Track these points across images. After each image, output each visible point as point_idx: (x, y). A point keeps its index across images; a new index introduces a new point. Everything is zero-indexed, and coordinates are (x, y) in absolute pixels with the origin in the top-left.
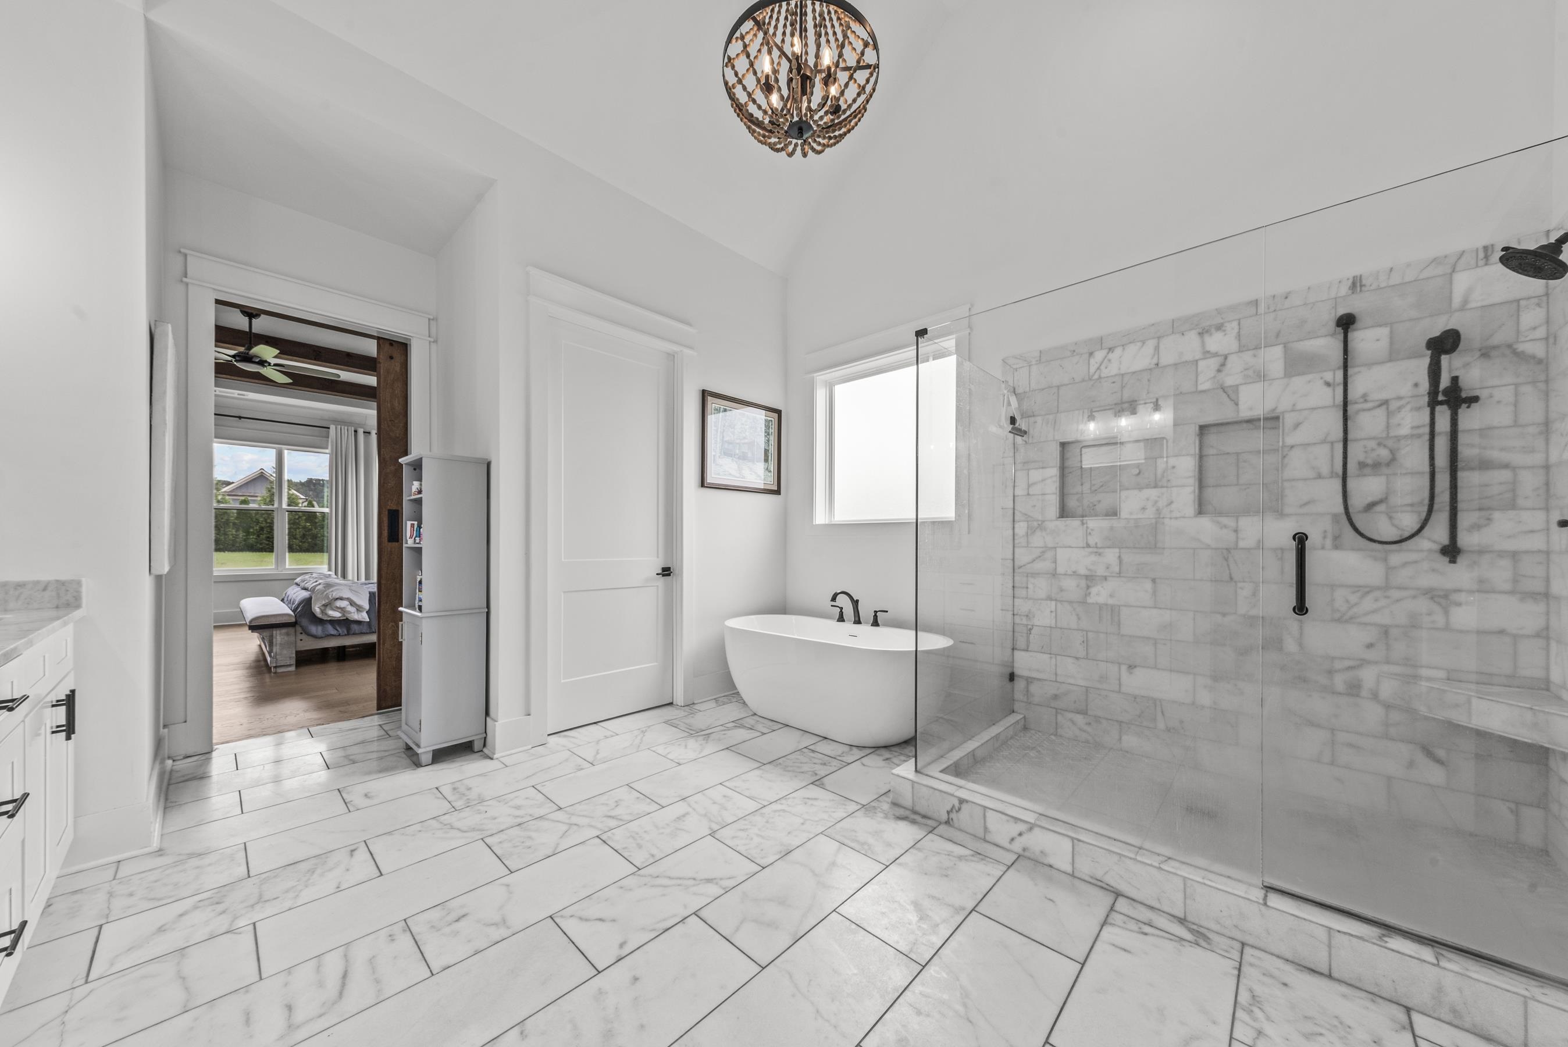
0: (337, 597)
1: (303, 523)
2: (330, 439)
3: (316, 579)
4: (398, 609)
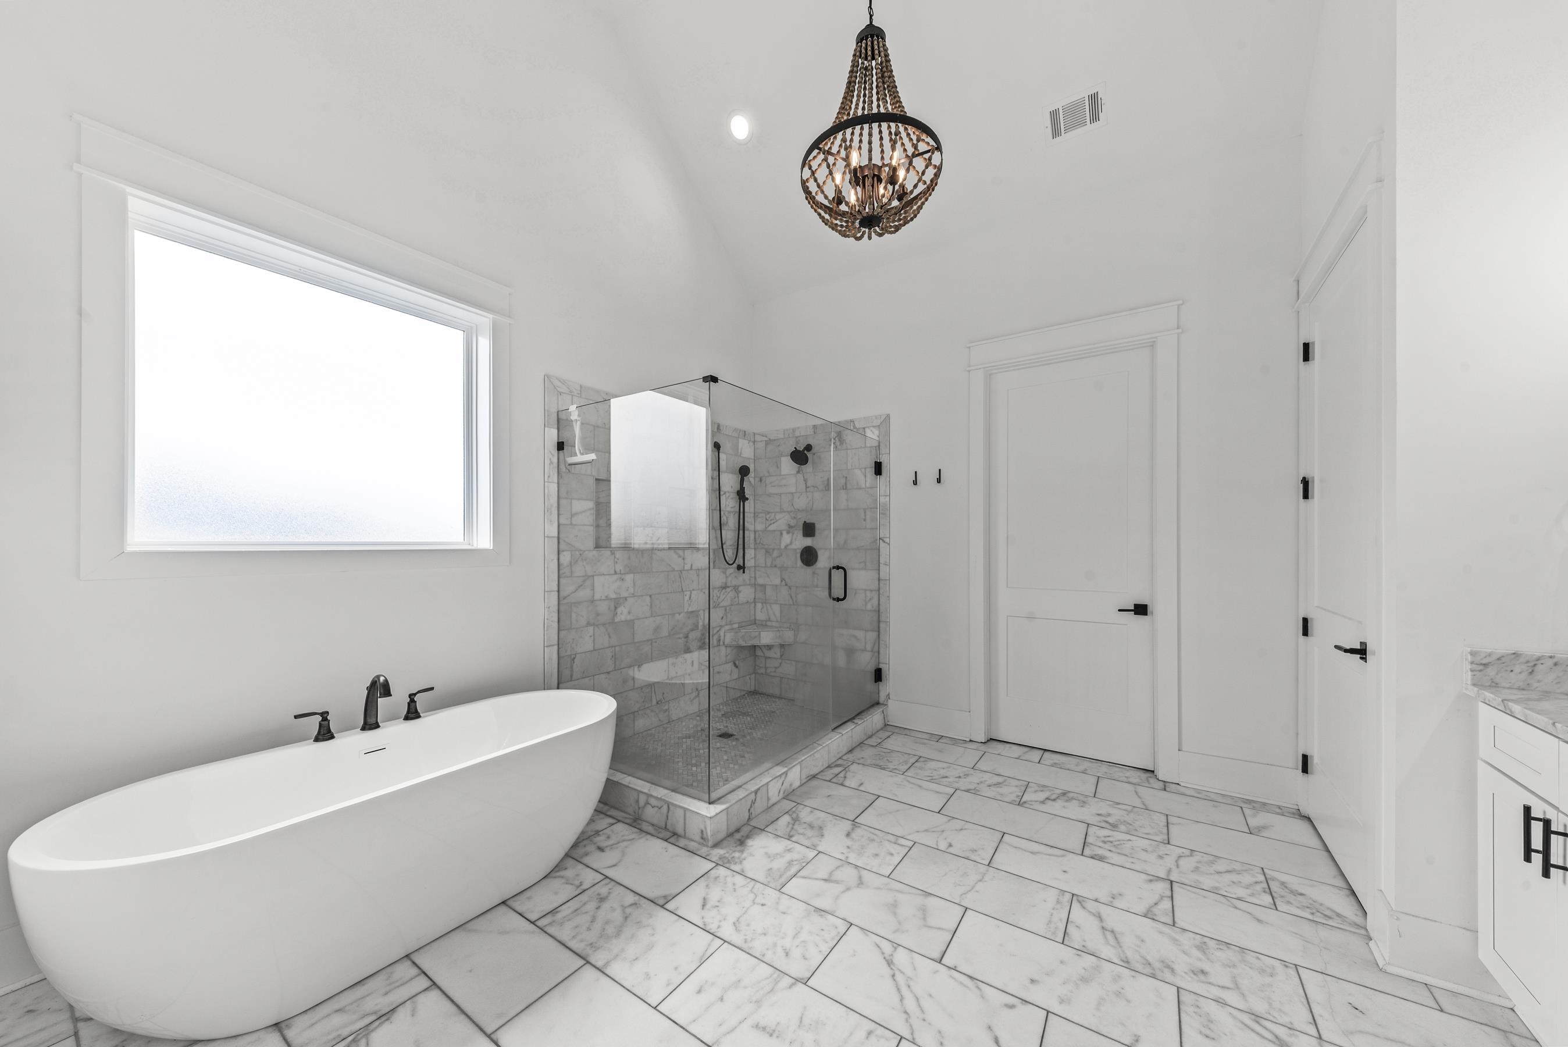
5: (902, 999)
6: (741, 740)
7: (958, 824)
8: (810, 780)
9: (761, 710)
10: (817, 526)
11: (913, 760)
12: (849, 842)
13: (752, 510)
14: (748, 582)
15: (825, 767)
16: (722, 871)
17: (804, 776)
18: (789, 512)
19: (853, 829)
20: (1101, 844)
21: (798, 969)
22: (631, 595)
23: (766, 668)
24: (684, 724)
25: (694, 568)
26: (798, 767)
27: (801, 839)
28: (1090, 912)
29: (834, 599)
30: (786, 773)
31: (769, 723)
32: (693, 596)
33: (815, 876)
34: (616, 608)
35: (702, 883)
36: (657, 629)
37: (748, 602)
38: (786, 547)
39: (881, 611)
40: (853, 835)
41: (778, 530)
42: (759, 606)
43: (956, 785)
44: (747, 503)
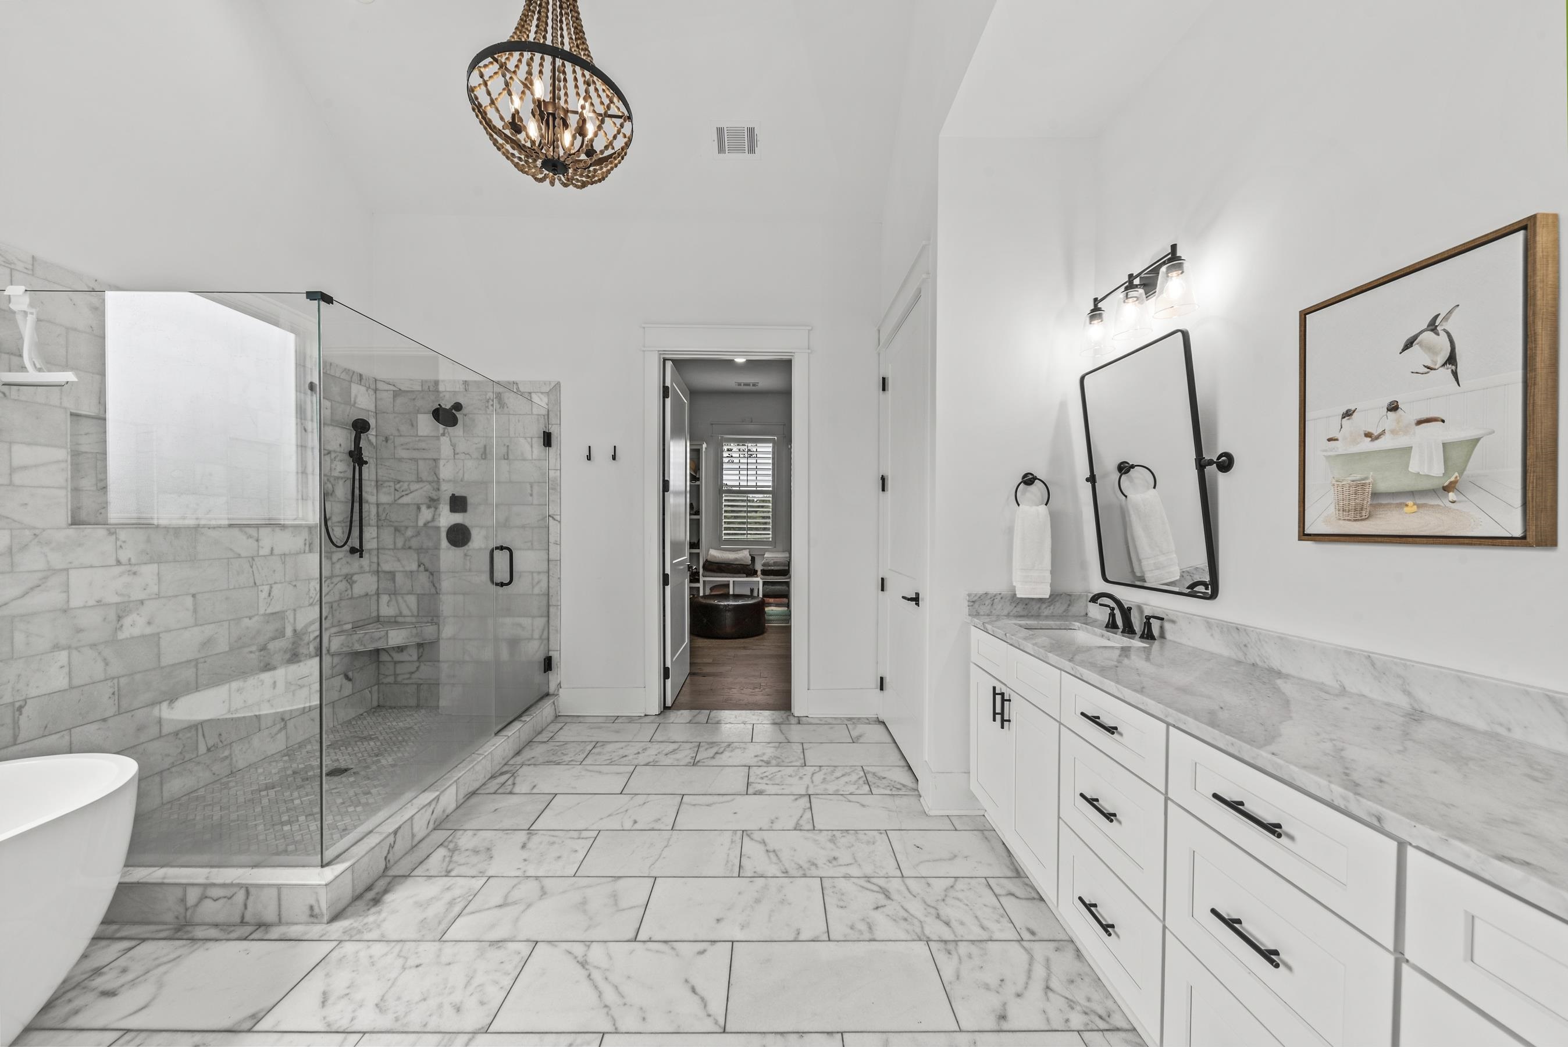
5: (600, 995)
6: (363, 773)
7: (640, 799)
8: (468, 798)
9: (390, 729)
10: (470, 501)
11: (589, 748)
12: (525, 854)
13: (373, 477)
14: (367, 569)
15: (487, 779)
16: (349, 948)
17: (461, 796)
18: (430, 482)
19: (529, 839)
20: (760, 781)
21: (474, 1019)
22: (153, 596)
23: (396, 675)
24: (260, 770)
25: (276, 552)
26: (454, 787)
27: (463, 870)
28: (756, 841)
29: (497, 584)
30: (437, 798)
31: (404, 743)
32: (275, 592)
33: (486, 906)
34: (119, 618)
35: (319, 972)
36: (207, 643)
37: (367, 595)
38: (425, 525)
39: (550, 594)
40: (530, 845)
41: (415, 504)
42: (385, 599)
43: (636, 762)
44: (365, 467)
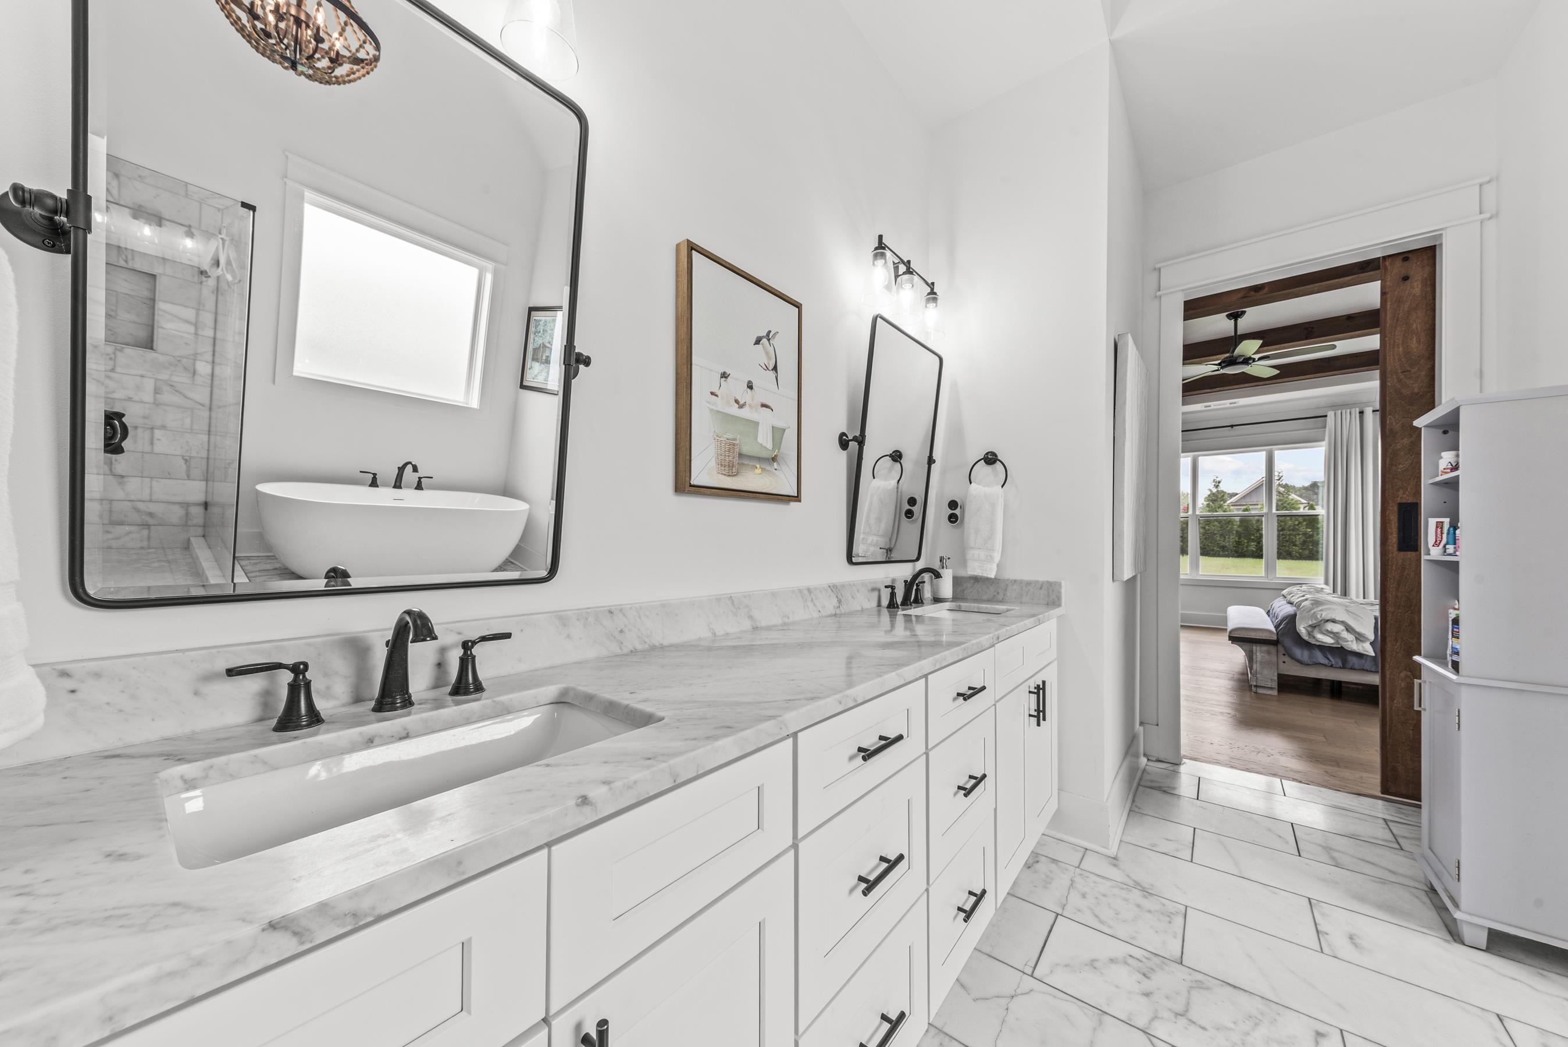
0: (1328, 618)
1: (1303, 529)
2: (1327, 429)
3: (1305, 593)
4: (1412, 658)
